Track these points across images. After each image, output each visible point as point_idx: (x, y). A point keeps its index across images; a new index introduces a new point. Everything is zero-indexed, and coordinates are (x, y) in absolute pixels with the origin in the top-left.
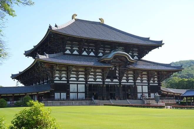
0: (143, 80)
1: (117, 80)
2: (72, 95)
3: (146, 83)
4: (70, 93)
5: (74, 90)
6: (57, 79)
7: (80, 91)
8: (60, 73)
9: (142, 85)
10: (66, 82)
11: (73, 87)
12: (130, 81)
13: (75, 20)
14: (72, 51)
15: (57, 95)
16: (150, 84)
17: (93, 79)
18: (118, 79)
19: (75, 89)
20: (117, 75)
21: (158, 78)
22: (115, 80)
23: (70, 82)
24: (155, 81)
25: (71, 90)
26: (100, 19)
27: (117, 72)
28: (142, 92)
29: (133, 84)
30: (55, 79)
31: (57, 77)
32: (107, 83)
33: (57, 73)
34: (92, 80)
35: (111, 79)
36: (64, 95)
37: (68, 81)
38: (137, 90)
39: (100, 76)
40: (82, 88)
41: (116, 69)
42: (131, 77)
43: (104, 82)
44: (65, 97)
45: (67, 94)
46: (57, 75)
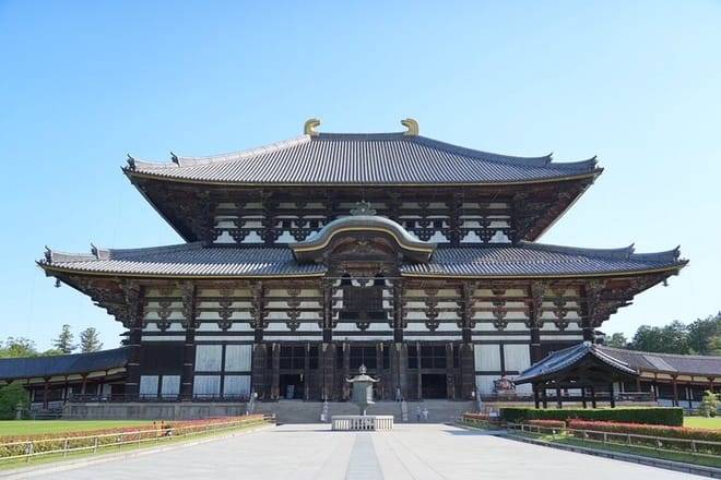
0: (506, 322)
1: (385, 327)
2: (201, 384)
3: (523, 333)
4: (196, 377)
5: (211, 366)
6: (152, 327)
7: (232, 370)
8: (165, 307)
9: (501, 343)
10: (183, 338)
11: (206, 357)
12: (442, 327)
13: (312, 137)
14: (239, 234)
15: (148, 384)
16: (542, 338)
17: (285, 324)
18: (390, 322)
19: (214, 361)
20: (386, 305)
21: (584, 310)
22: (374, 327)
23: (197, 338)
24: (568, 321)
25: (200, 365)
26: (404, 123)
27: (386, 293)
28: (499, 369)
29: (460, 338)
30: (144, 330)
31: (153, 321)
32: (343, 338)
33: (152, 310)
34: (283, 327)
35: (358, 324)
36: (172, 383)
37: (190, 334)
38: (473, 362)
39: (312, 313)
40: (240, 357)
41: (383, 282)
42: (449, 310)
43: (327, 335)
44: (177, 390)
45: (182, 381)
46: (153, 315)
